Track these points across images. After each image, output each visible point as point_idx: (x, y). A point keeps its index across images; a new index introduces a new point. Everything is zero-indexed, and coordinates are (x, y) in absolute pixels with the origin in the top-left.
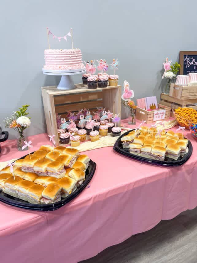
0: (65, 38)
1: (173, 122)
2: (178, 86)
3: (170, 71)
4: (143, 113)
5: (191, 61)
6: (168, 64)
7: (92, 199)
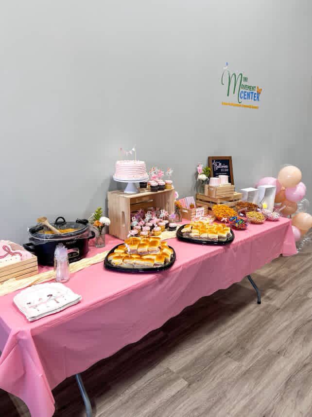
0: (131, 152)
1: (213, 217)
2: (212, 187)
3: (202, 174)
4: (186, 211)
5: (218, 165)
6: (200, 168)
7: (181, 267)
